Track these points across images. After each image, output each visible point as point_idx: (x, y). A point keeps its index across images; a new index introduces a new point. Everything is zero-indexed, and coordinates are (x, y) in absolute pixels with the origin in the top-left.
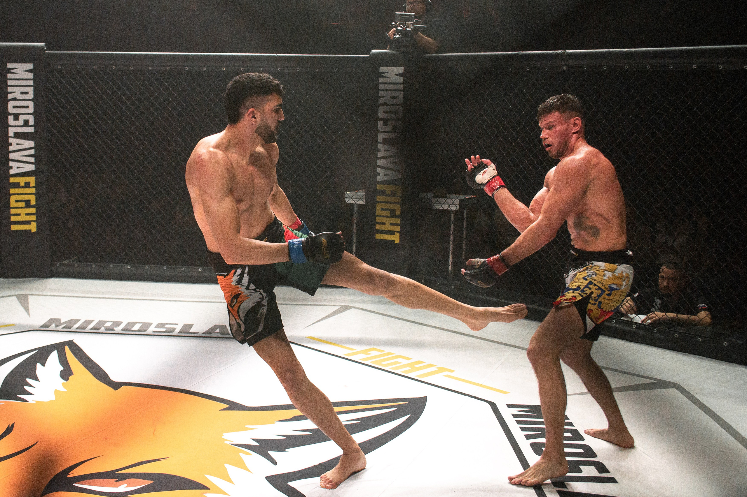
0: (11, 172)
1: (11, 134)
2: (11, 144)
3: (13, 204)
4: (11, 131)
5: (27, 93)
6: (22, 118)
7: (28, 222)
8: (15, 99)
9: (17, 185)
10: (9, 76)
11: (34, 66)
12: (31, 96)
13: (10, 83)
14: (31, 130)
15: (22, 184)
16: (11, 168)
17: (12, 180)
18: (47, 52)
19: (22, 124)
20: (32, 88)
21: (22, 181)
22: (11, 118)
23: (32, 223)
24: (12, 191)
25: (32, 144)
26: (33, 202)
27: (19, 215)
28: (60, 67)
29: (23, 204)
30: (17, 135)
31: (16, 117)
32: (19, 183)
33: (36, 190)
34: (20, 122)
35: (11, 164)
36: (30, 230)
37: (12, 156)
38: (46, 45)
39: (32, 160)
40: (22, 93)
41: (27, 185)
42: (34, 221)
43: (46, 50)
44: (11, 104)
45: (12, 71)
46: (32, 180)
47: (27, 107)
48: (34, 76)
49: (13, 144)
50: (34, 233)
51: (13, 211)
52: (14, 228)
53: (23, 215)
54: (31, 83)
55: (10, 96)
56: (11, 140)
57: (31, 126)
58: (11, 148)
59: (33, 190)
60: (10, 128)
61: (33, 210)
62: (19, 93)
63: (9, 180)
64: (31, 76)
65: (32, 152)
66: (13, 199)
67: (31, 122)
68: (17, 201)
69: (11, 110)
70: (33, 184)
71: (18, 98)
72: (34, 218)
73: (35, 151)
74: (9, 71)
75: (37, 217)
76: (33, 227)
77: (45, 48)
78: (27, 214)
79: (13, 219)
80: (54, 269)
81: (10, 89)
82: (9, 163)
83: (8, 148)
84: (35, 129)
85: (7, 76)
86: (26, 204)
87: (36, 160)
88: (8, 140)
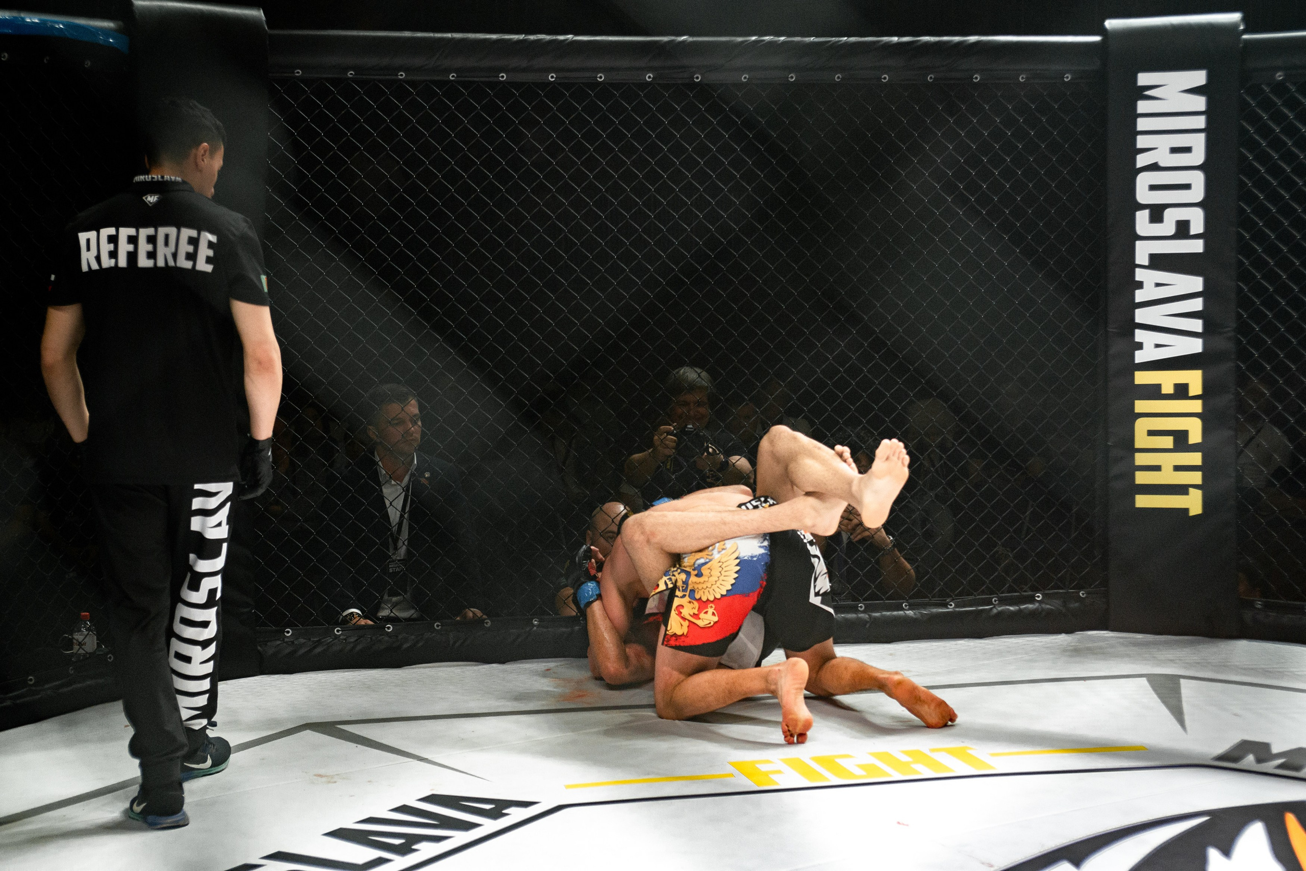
0: (1140, 357)
1: (1142, 258)
2: (1140, 285)
3: (1141, 440)
4: (1143, 252)
5: (1188, 150)
6: (1171, 217)
7: (1182, 490)
8: (1155, 167)
9: (1154, 392)
10: (1143, 106)
11: (1209, 77)
12: (1198, 156)
13: (1142, 124)
14: (1197, 246)
15: (1168, 389)
16: (1140, 346)
17: (1142, 378)
18: (1245, 37)
19: (1171, 231)
20: (1202, 137)
21: (1167, 380)
22: (1142, 217)
23: (1191, 490)
24: (1141, 406)
25: (1196, 283)
26: (1195, 437)
27: (1157, 468)
28: (1279, 76)
29: (1168, 442)
30: (1158, 262)
31: (1157, 213)
32: (1158, 387)
33: (1204, 406)
34: (1168, 227)
35: (1140, 336)
36: (1186, 511)
37: (1141, 316)
38: (1244, 19)
39: (1197, 325)
40: (1174, 150)
41: (1181, 392)
42: (1196, 487)
43: (1245, 31)
44: (1143, 181)
45: (1148, 93)
46: (1194, 379)
47: (1187, 187)
48: (1209, 103)
49: (1145, 285)
50: (1197, 517)
51: (1141, 459)
52: (1143, 501)
53: (1167, 468)
54: (1200, 122)
55: (1142, 160)
56: (1140, 275)
57: (1197, 237)
58: (1140, 296)
59: (1196, 406)
60: (1138, 243)
61: (1196, 458)
62: (1168, 151)
63: (1132, 377)
64: (1200, 103)
65: (1197, 305)
66: (1141, 426)
67: (1197, 225)
68: (1151, 433)
69: (1143, 195)
70: (1196, 389)
71: (1162, 164)
72: (1196, 478)
73: (1205, 304)
74: (1141, 93)
75: (1204, 478)
76: (1193, 503)
77: (1242, 28)
78: (1177, 468)
79: (1142, 478)
80: (1248, 615)
81: (1142, 142)
82: (1133, 335)
83: (1133, 296)
84: (1206, 245)
85: (1135, 107)
86: (1176, 442)
87: (1205, 326)
88: (1133, 274)
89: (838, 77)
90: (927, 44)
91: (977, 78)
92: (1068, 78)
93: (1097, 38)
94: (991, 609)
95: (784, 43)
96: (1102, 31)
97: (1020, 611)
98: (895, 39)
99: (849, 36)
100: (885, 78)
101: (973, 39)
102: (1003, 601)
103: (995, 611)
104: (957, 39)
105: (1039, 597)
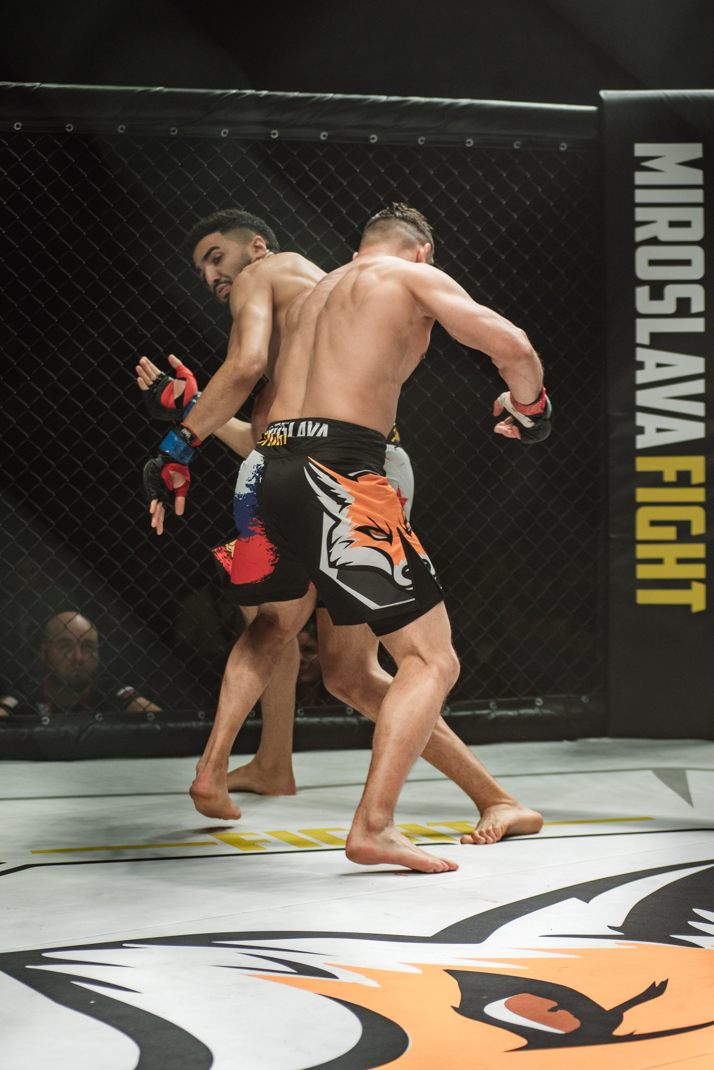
0: (642, 442)
1: (642, 337)
2: (641, 365)
3: (642, 531)
4: (643, 331)
5: (687, 224)
6: (671, 293)
7: (684, 584)
8: (654, 241)
9: (655, 479)
10: (640, 178)
11: (705, 150)
12: (697, 231)
13: (640, 196)
14: (698, 325)
15: (670, 476)
16: (641, 430)
17: (643, 465)
19: (671, 308)
20: (699, 212)
21: (669, 467)
22: (642, 293)
23: (695, 585)
24: (642, 494)
25: (697, 364)
26: (698, 528)
27: (659, 561)
29: (670, 533)
30: (657, 342)
31: (657, 290)
32: (660, 474)
33: (707, 494)
34: (668, 305)
35: (641, 419)
36: (688, 607)
37: (641, 398)
39: (699, 409)
40: (673, 224)
41: (683, 479)
42: (699, 580)
44: (642, 255)
45: (645, 164)
46: (696, 466)
47: (687, 263)
48: (706, 177)
49: (647, 365)
50: (700, 613)
51: (642, 552)
52: (644, 597)
53: (670, 562)
54: (698, 196)
55: (641, 234)
56: (641, 355)
57: (697, 315)
58: (641, 377)
59: (699, 495)
60: (640, 323)
61: (699, 550)
62: (666, 224)
63: (633, 464)
64: (697, 176)
65: (699, 387)
66: (643, 516)
67: (698, 305)
68: (654, 523)
69: (642, 271)
70: (698, 476)
71: (662, 238)
72: (699, 571)
73: (707, 386)
74: (638, 164)
75: (708, 571)
76: (696, 598)
78: (681, 561)
79: (643, 572)
81: (640, 214)
82: (633, 419)
83: (634, 377)
84: (707, 325)
85: (632, 178)
86: (679, 533)
87: (707, 409)
88: (633, 354)
89: (323, 136)
90: (416, 104)
91: (470, 143)
92: (563, 147)
93: (592, 108)
94: (488, 714)
95: (266, 97)
96: (598, 101)
97: (520, 716)
98: (383, 98)
99: (335, 92)
100: (374, 138)
101: (464, 101)
102: (501, 706)
103: (493, 715)
104: (448, 101)
105: (539, 701)
